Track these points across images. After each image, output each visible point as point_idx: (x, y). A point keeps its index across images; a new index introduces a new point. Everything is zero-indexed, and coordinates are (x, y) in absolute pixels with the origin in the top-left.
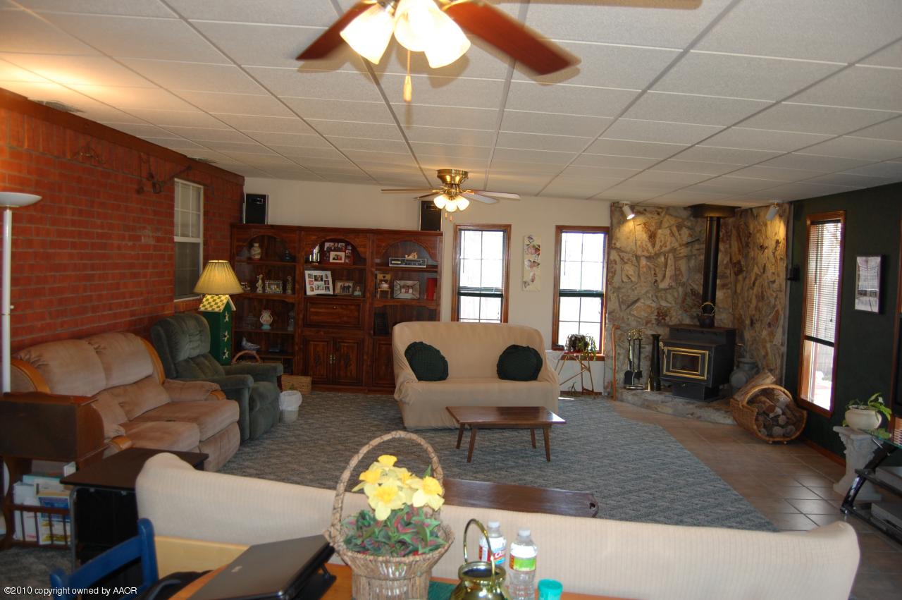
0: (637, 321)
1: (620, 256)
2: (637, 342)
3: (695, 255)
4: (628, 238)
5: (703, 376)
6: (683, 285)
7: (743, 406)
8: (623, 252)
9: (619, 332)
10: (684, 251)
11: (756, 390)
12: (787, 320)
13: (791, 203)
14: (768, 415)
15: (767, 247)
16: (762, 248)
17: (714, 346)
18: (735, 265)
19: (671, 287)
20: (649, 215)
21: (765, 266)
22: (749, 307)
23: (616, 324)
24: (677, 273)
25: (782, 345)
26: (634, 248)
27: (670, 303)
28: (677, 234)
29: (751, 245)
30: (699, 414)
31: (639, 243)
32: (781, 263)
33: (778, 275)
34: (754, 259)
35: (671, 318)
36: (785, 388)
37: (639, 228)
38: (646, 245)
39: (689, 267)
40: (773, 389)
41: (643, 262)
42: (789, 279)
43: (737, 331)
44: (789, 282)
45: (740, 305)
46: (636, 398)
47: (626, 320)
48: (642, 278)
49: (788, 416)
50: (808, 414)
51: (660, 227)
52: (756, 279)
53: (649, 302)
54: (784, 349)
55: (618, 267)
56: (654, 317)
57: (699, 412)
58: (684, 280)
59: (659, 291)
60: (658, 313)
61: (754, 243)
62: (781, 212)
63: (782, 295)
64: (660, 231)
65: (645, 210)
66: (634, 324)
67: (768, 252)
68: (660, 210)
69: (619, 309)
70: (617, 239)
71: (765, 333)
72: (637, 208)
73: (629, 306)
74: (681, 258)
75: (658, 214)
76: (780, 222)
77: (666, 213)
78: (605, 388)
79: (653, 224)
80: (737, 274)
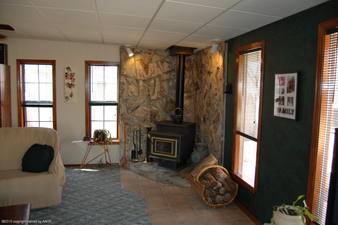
0: (138, 120)
1: (126, 80)
2: (138, 132)
3: (172, 79)
4: (131, 69)
5: (174, 155)
6: (166, 97)
7: (196, 181)
8: (129, 77)
9: (127, 127)
10: (165, 77)
11: (205, 169)
12: (224, 120)
13: (226, 42)
14: (212, 188)
15: (212, 72)
16: (209, 73)
17: (180, 136)
18: (195, 84)
19: (158, 99)
20: (144, 54)
21: (211, 84)
22: (203, 110)
23: (125, 122)
24: (162, 90)
25: (222, 136)
26: (135, 75)
27: (158, 108)
28: (161, 66)
29: (203, 72)
30: (172, 181)
31: (138, 72)
32: (221, 82)
33: (219, 90)
34: (205, 80)
35: (159, 117)
36: (224, 167)
37: (138, 63)
38: (142, 73)
39: (169, 86)
40: (216, 168)
41: (141, 83)
42: (225, 93)
43: (197, 124)
44: (225, 94)
45: (198, 109)
46: (136, 169)
47: (132, 119)
48: (141, 94)
49: (226, 188)
50: (239, 186)
51: (151, 62)
52: (206, 93)
53: (145, 108)
54: (223, 139)
55: (125, 87)
56: (148, 117)
57: (172, 180)
58: (166, 94)
59: (151, 101)
60: (151, 114)
61: (205, 70)
62: (220, 48)
63: (221, 103)
64: (151, 64)
65: (141, 51)
66: (136, 121)
67: (213, 76)
68: (150, 51)
69: (127, 112)
70: (124, 69)
71: (212, 127)
72: (136, 50)
73: (133, 111)
74: (164, 81)
75: (149, 54)
76: (220, 56)
77: (155, 53)
78: (121, 161)
79: (146, 60)
80: (196, 90)
